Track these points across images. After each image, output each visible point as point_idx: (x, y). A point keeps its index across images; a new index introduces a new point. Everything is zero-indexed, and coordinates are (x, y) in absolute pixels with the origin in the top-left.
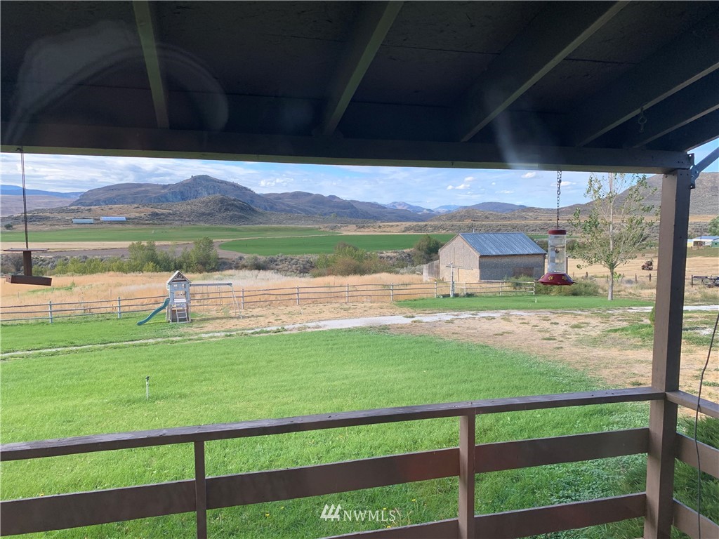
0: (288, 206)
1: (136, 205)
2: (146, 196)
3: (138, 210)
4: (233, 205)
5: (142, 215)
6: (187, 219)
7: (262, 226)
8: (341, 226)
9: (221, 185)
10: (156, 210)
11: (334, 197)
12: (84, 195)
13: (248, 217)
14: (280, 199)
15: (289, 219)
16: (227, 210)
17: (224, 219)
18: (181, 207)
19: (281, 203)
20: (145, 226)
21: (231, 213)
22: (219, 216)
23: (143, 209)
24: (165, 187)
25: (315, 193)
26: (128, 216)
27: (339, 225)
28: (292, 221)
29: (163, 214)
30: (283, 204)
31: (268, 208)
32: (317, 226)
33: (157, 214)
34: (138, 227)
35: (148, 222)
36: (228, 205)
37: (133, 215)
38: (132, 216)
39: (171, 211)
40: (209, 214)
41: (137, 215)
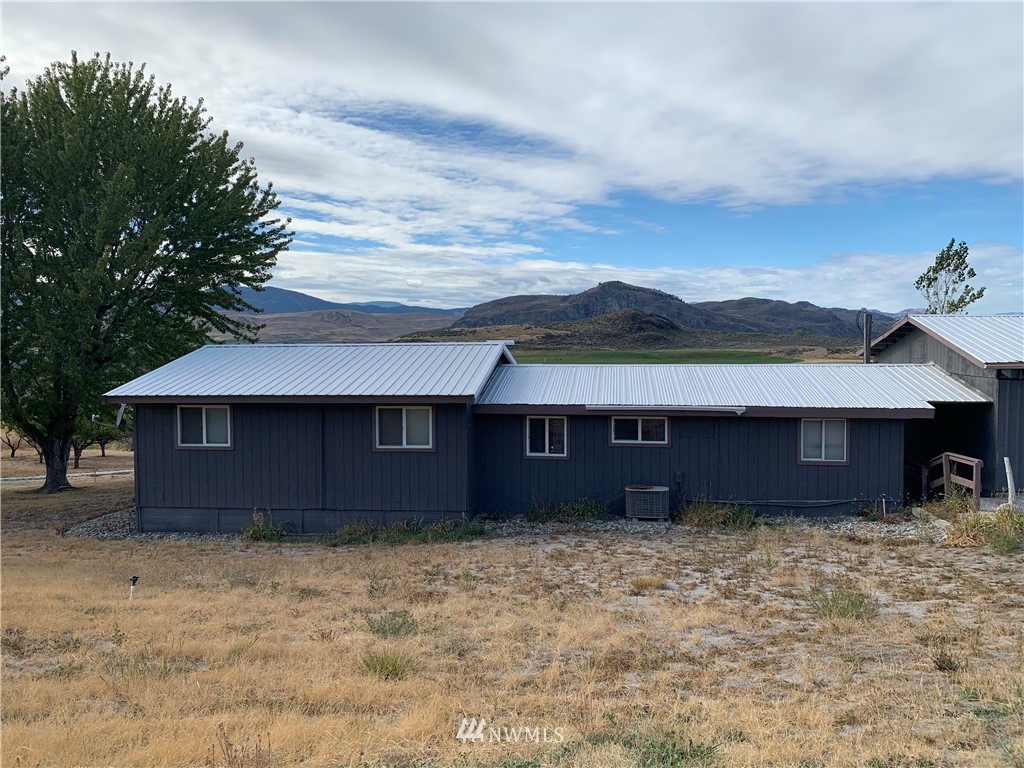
0: (733, 319)
1: (527, 326)
2: (542, 312)
3: (530, 331)
4: (648, 322)
5: (534, 337)
6: (588, 342)
7: (687, 350)
8: (804, 350)
9: (637, 293)
10: (551, 331)
11: (805, 304)
12: (470, 311)
13: (668, 338)
14: (721, 309)
15: (727, 340)
16: (640, 329)
17: (635, 341)
18: (583, 327)
19: (722, 315)
20: (536, 352)
21: (646, 334)
22: (629, 337)
23: (535, 330)
24: (564, 299)
25: (775, 300)
26: (517, 339)
27: (800, 348)
28: (731, 343)
29: (559, 336)
30: (726, 317)
31: (703, 324)
32: (767, 350)
33: (552, 336)
34: (529, 353)
35: (541, 346)
36: (642, 322)
37: (524, 337)
38: (522, 340)
39: (569, 333)
40: (616, 336)
41: (529, 337)
